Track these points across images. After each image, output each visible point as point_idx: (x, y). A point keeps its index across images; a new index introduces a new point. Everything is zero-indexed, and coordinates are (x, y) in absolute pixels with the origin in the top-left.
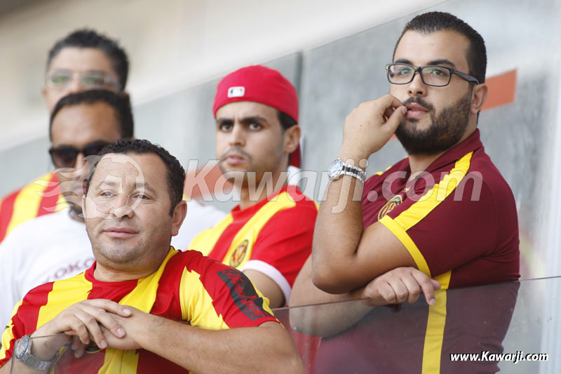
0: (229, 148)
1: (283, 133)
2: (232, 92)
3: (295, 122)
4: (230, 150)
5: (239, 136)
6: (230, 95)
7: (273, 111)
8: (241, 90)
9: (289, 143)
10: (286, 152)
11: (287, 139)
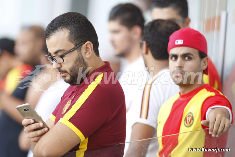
0: (175, 68)
1: (201, 61)
2: (177, 42)
3: (206, 55)
4: (176, 70)
5: (180, 63)
6: (176, 44)
7: (196, 51)
8: (182, 41)
9: (203, 66)
10: (202, 70)
11: (202, 63)
